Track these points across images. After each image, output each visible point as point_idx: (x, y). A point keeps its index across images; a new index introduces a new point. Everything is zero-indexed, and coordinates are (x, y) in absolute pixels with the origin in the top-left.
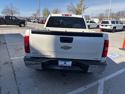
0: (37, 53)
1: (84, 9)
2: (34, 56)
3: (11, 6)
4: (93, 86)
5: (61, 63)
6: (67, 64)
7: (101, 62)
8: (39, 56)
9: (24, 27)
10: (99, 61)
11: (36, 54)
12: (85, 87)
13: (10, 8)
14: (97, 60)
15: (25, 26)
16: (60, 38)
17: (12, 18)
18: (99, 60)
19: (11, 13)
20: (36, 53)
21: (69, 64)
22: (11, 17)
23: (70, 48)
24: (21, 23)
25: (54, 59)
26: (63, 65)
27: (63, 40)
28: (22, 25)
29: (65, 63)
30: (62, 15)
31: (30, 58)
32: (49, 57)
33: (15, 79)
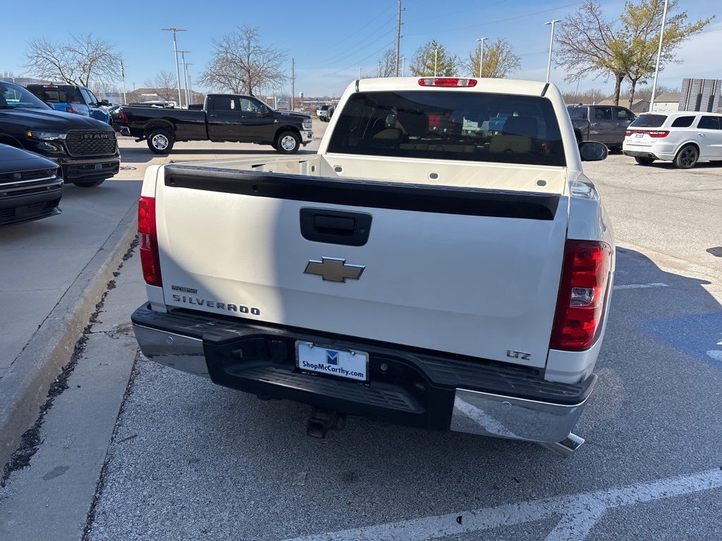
0: (195, 292)
1: (672, 37)
2: (181, 305)
3: (246, 42)
4: (514, 521)
5: (310, 356)
6: (341, 364)
7: (548, 377)
8: (204, 308)
9: (295, 151)
10: (537, 373)
11: (188, 295)
12: (459, 520)
13: (242, 52)
14: (519, 361)
15: (301, 147)
16: (304, 212)
17: (238, 105)
18: (536, 362)
19: (246, 78)
20: (189, 291)
21: (354, 365)
22: (237, 98)
23: (358, 274)
24: (282, 132)
25: (276, 331)
26: (321, 366)
27: (315, 228)
28: (288, 142)
29: (330, 361)
30: (422, 83)
31: (164, 310)
32: (250, 316)
33: (121, 411)
